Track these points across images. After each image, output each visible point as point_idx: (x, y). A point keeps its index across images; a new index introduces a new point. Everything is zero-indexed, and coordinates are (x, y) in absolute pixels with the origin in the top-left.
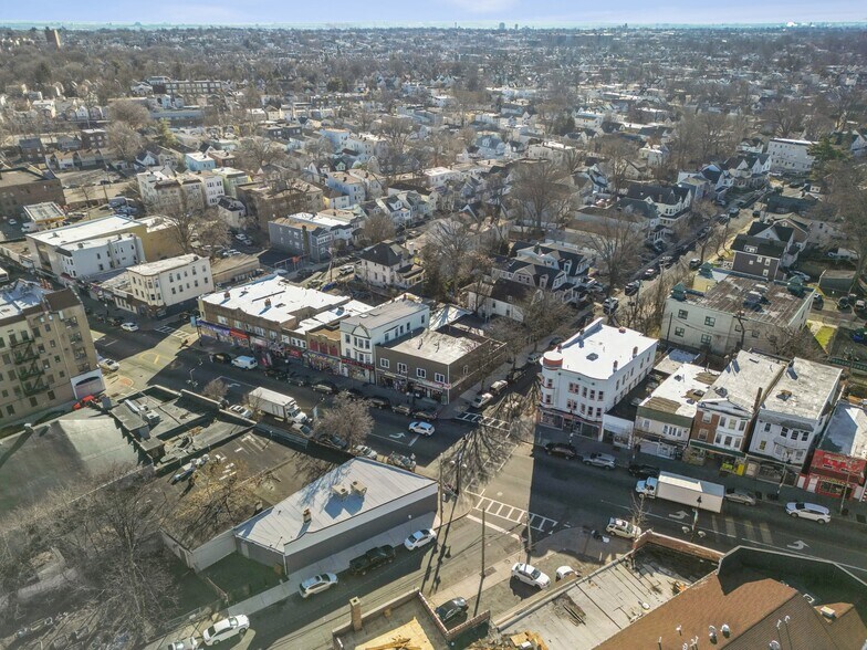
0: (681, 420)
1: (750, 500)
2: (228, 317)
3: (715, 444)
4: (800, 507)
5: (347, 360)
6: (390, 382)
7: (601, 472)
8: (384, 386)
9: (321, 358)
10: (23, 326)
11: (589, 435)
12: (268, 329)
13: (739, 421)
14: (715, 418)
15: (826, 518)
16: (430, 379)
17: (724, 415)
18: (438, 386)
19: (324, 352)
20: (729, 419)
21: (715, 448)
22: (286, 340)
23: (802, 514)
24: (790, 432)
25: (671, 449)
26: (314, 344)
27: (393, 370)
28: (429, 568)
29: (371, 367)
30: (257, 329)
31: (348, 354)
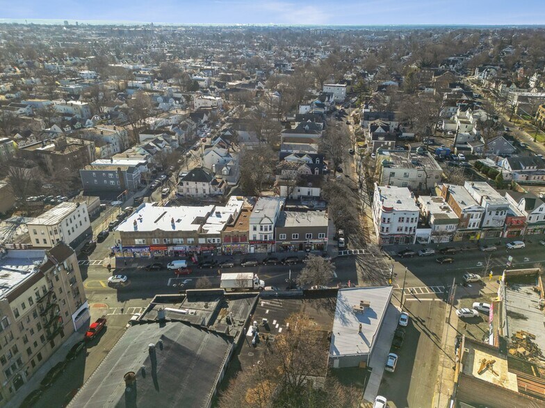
0: (452, 221)
1: (495, 248)
2: (146, 238)
3: (468, 228)
4: (513, 244)
5: (254, 242)
6: (286, 248)
7: (432, 258)
8: (282, 251)
9: (235, 245)
10: (43, 282)
11: (408, 242)
12: (185, 238)
13: (479, 213)
14: (469, 215)
15: (524, 245)
16: (316, 238)
17: (473, 213)
18: (320, 241)
19: (235, 241)
20: (475, 213)
21: (470, 230)
22: (202, 241)
23: (515, 247)
24: (500, 212)
25: (448, 237)
26: (227, 239)
27: (289, 239)
28: (423, 330)
29: (272, 242)
30: (175, 241)
31: (255, 238)
